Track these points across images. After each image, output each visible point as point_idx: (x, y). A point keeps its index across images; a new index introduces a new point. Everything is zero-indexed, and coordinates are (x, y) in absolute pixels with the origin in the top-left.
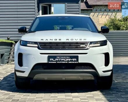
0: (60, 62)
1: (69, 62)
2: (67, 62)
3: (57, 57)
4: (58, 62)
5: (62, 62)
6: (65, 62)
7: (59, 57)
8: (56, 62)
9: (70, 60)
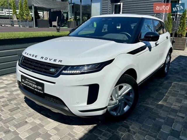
0: (28, 86)
1: (35, 90)
2: (33, 88)
3: (27, 79)
4: (27, 86)
5: (30, 87)
6: (31, 88)
7: (27, 80)
8: (25, 85)
9: (36, 86)
